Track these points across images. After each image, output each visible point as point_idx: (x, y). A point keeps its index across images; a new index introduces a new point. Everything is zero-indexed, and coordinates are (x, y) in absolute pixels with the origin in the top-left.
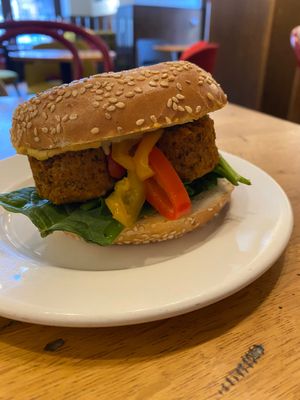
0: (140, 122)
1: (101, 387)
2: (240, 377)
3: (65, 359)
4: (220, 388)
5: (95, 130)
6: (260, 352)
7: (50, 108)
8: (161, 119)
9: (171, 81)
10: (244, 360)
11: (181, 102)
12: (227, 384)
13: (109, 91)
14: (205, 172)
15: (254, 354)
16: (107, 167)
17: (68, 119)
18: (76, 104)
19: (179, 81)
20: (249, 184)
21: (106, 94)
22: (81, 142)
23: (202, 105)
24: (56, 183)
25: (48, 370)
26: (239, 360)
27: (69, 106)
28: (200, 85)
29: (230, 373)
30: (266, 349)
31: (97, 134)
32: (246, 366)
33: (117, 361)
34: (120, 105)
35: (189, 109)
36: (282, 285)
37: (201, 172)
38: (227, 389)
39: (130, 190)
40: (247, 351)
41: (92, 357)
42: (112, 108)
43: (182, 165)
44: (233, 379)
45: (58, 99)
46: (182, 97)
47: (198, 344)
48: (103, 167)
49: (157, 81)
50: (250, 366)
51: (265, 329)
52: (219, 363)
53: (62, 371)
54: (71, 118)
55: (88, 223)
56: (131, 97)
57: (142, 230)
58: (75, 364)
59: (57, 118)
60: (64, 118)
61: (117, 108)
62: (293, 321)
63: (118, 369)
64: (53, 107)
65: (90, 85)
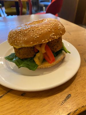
0: (43, 41)
1: (35, 104)
2: (65, 102)
3: (26, 98)
4: (61, 104)
5: (32, 43)
6: (70, 96)
7: (19, 36)
8: (48, 40)
9: (51, 29)
10: (66, 98)
11: (54, 35)
12: (62, 103)
13: (35, 32)
14: (59, 50)
15: (69, 96)
16: (34, 49)
17: (24, 39)
18: (26, 35)
19: (53, 29)
20: (70, 53)
21: (34, 33)
22: (28, 46)
23: (59, 35)
24: (21, 54)
25: (22, 100)
26: (65, 98)
27: (24, 36)
28: (59, 29)
29: (63, 101)
30: (71, 95)
31: (32, 44)
32: (67, 99)
33: (38, 98)
34: (38, 36)
35: (56, 37)
36: (76, 79)
37: (58, 50)
38: (62, 104)
39: (40, 56)
40: (67, 96)
41: (32, 97)
42: (36, 37)
43: (53, 48)
44: (64, 102)
45: (21, 33)
46: (54, 34)
47: (56, 94)
48: (33, 50)
49: (47, 29)
50: (68, 99)
51: (72, 90)
52: (61, 98)
53: (26, 101)
54: (25, 39)
55: (30, 64)
56: (41, 34)
57: (43, 66)
58: (28, 99)
59: (21, 39)
60: (23, 39)
61: (37, 37)
62: (78, 88)
63: (38, 100)
64: (20, 35)
65: (30, 30)
